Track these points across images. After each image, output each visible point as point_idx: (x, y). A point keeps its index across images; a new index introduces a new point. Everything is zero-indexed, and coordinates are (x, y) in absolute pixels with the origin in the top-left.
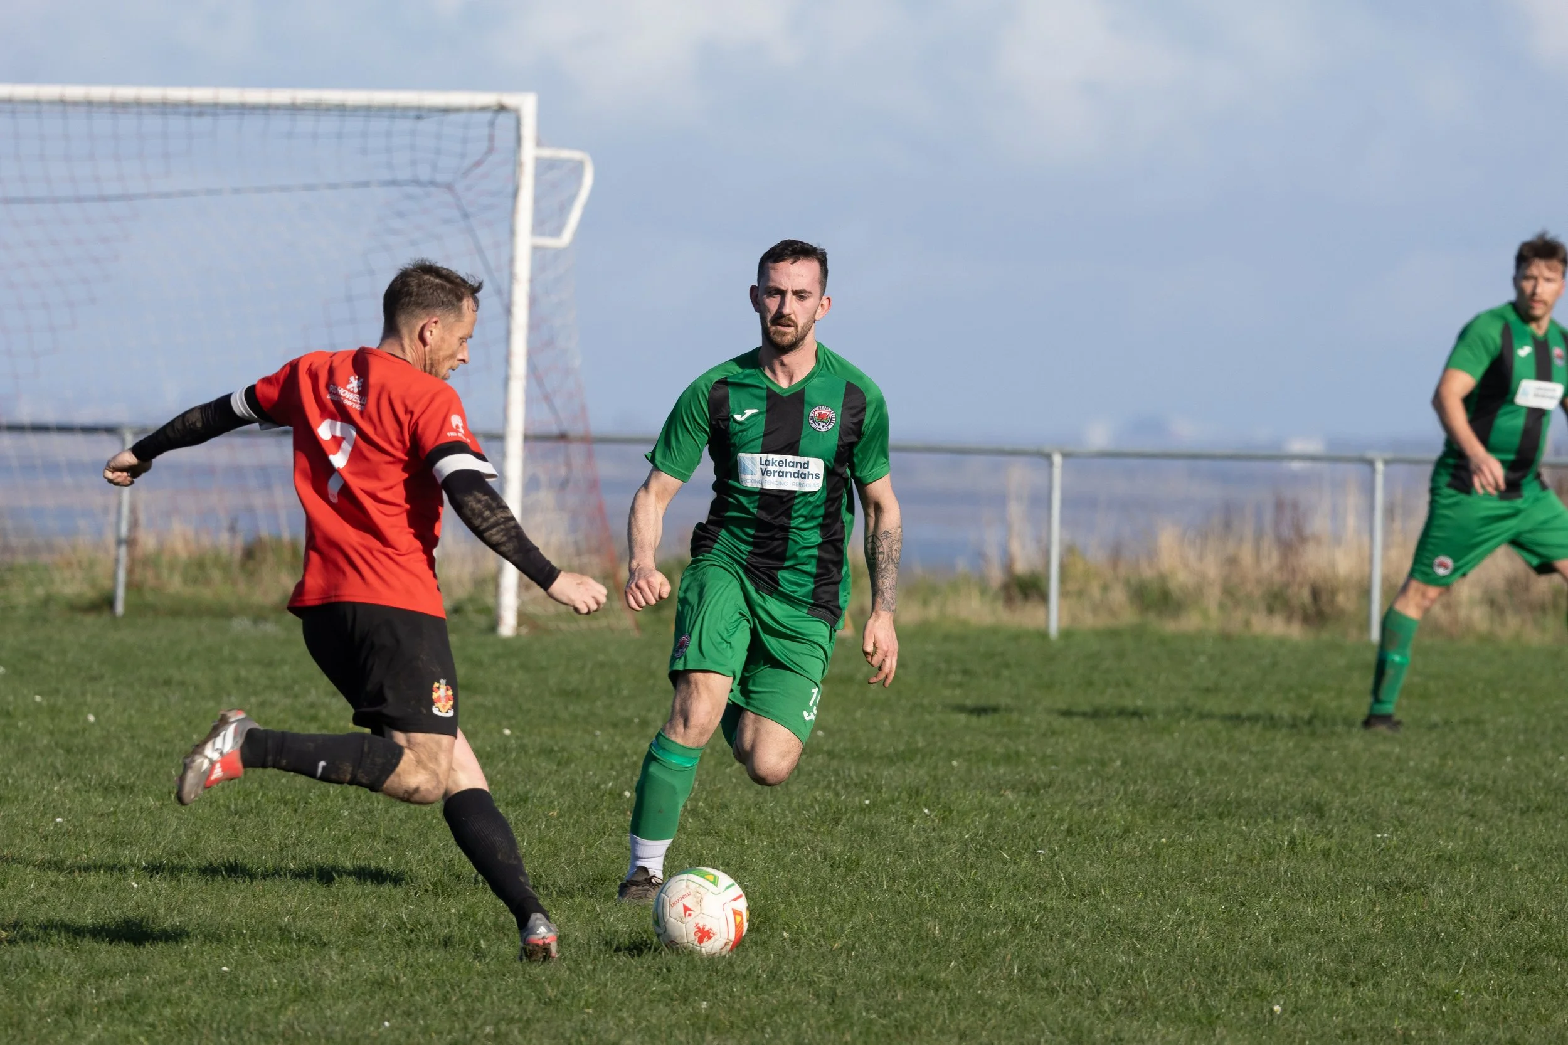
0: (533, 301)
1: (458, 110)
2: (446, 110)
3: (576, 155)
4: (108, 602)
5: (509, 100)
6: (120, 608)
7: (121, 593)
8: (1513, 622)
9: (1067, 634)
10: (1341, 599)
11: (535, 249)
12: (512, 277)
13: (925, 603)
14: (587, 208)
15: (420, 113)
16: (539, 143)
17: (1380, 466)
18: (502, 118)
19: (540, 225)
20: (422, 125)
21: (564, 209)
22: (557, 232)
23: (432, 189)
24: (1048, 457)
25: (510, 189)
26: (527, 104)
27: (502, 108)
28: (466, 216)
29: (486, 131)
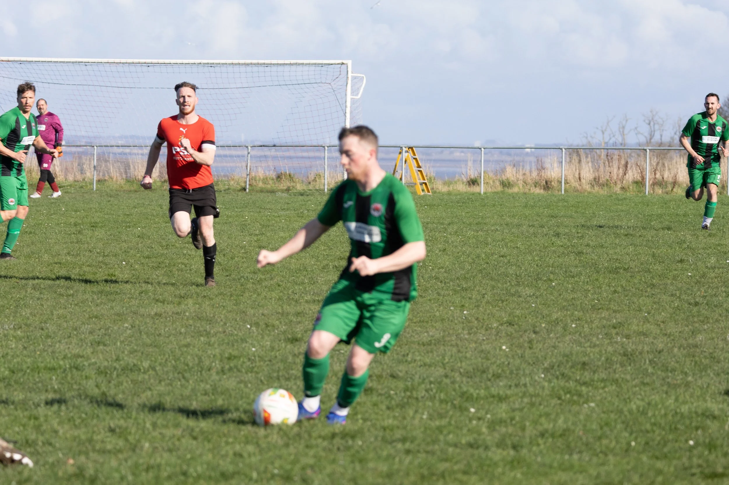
0: (351, 112)
1: (332, 64)
2: (329, 64)
3: (362, 75)
4: (244, 189)
5: (344, 62)
6: (247, 190)
7: (248, 186)
8: (596, 188)
9: (485, 193)
10: (553, 183)
11: (352, 99)
12: (346, 107)
13: (449, 186)
14: (364, 88)
15: (322, 65)
16: (352, 73)
17: (564, 150)
18: (343, 65)
19: (352, 93)
20: (323, 68)
21: (358, 89)
22: (357, 95)
23: (326, 84)
24: (480, 149)
25: (345, 84)
26: (349, 63)
27: (343, 64)
28: (334, 91)
29: (339, 70)
